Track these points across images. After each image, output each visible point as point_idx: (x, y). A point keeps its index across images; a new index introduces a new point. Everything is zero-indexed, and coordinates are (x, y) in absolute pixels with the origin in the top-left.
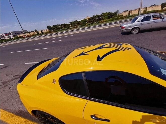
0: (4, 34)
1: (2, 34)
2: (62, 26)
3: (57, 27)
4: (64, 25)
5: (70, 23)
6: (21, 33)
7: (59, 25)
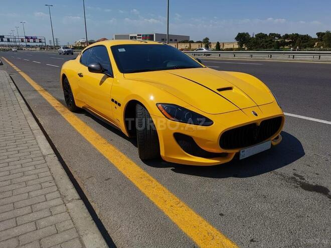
0: (141, 35)
1: (138, 35)
2: (286, 40)
3: (267, 40)
4: (292, 39)
5: (318, 34)
6: (173, 40)
7: (279, 36)
